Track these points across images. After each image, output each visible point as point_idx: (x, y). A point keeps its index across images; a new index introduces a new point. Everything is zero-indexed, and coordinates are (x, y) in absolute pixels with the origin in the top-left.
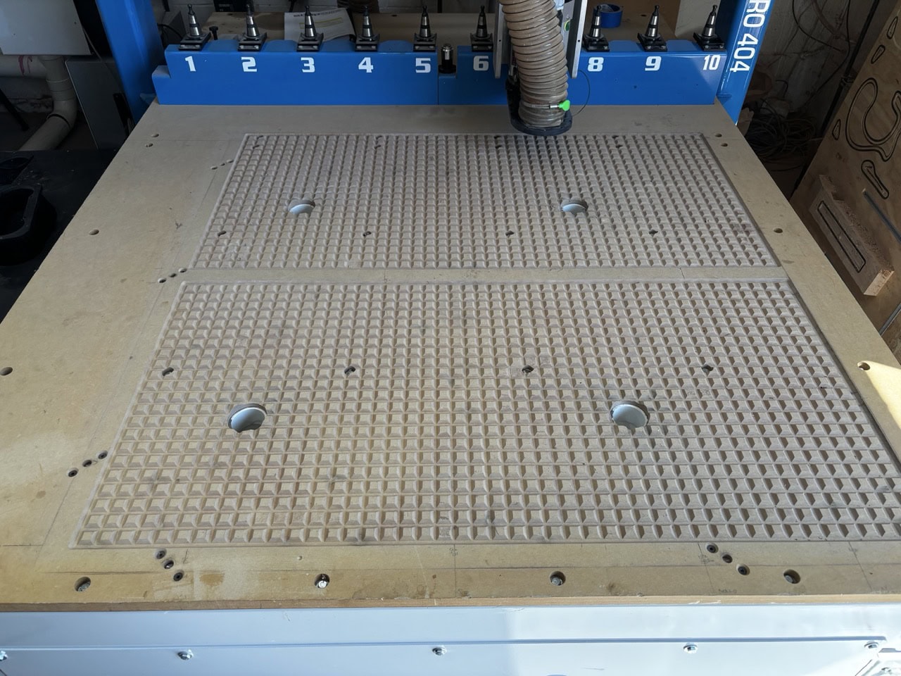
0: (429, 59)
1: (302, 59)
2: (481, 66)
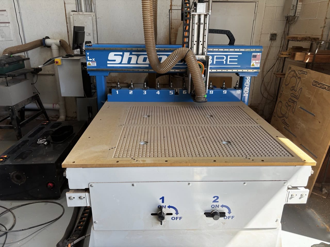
0: (173, 91)
1: (144, 91)
2: (185, 93)
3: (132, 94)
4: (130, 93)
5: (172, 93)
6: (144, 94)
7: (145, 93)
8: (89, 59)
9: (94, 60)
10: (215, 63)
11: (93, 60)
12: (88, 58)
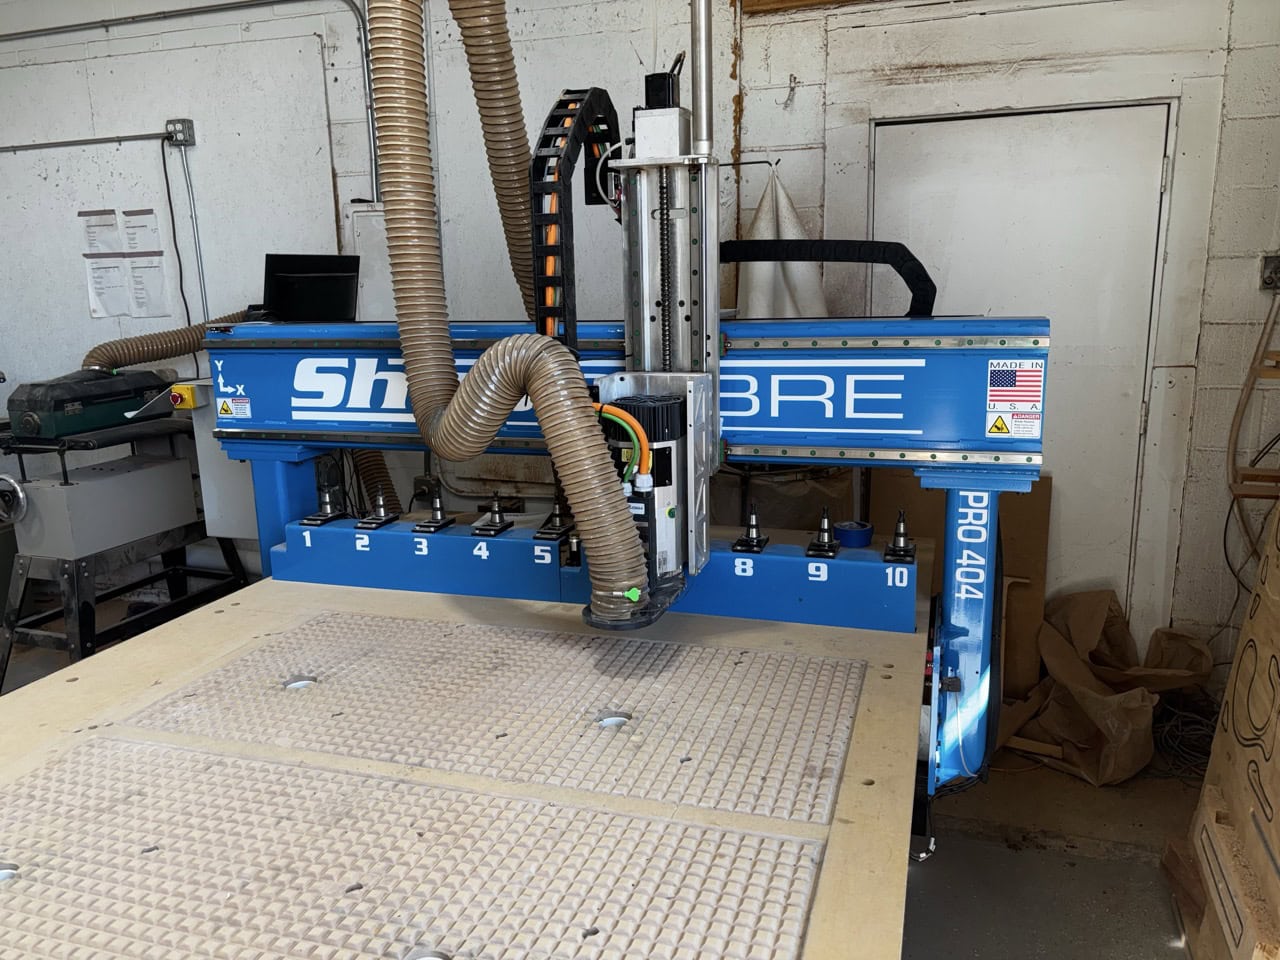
0: (549, 548)
1: (416, 540)
3: (368, 549)
4: (359, 548)
5: (548, 559)
6: (417, 553)
7: (421, 550)
8: (222, 389)
9: (243, 394)
10: (775, 412)
11: (238, 394)
12: (218, 384)
